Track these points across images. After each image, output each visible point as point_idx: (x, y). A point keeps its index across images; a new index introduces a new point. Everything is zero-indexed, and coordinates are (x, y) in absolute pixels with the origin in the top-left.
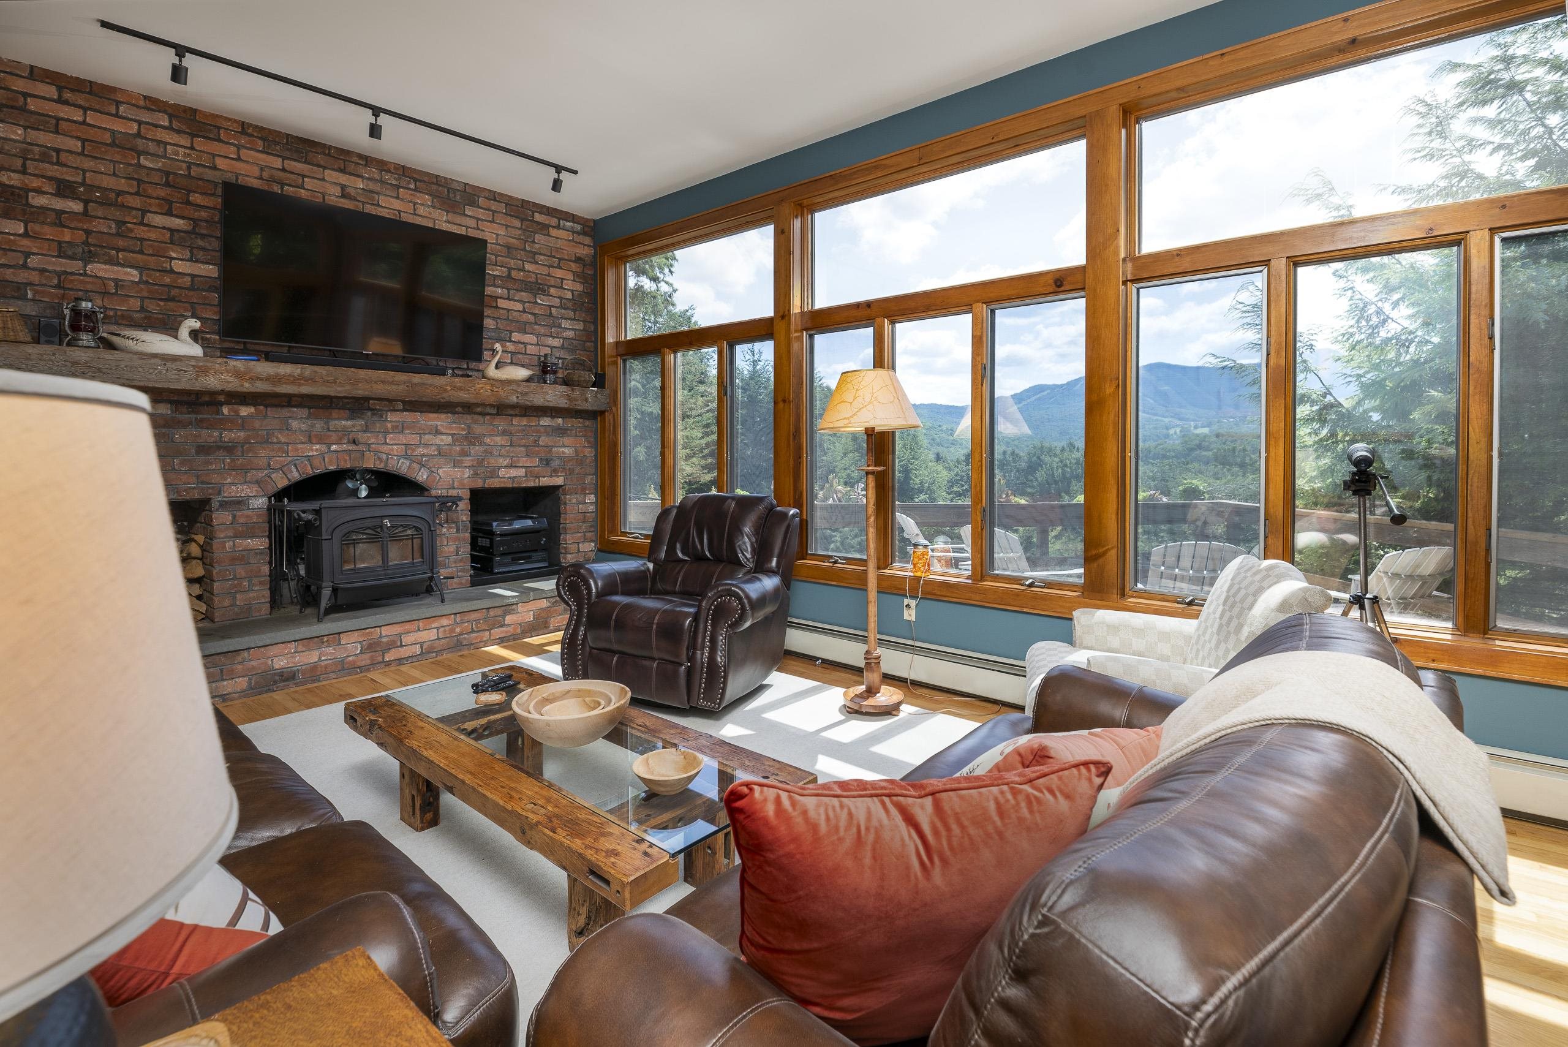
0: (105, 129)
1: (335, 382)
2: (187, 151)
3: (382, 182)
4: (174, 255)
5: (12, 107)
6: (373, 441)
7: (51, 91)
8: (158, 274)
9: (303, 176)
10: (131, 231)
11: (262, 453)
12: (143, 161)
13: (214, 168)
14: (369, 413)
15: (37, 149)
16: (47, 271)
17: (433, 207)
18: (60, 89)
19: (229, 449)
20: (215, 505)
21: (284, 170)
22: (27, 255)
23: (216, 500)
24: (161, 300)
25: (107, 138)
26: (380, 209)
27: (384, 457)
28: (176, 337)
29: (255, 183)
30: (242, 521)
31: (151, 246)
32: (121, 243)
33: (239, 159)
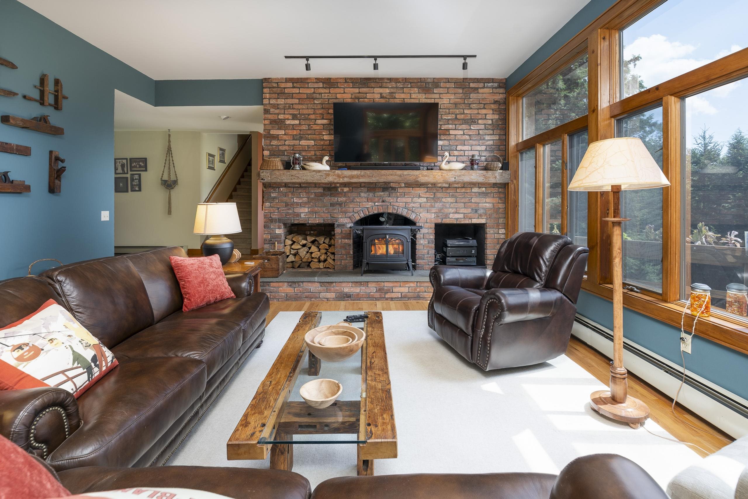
0: (305, 93)
1: (372, 177)
2: (328, 94)
3: (397, 87)
4: (324, 134)
5: (282, 93)
6: (392, 201)
7: (290, 85)
8: (319, 141)
9: (366, 93)
10: (312, 127)
11: (351, 206)
12: (316, 102)
13: (337, 98)
14: (390, 189)
15: (287, 105)
16: (290, 145)
17: (419, 93)
18: (293, 83)
19: (340, 204)
20: (336, 226)
21: (359, 93)
22: (285, 141)
23: (336, 223)
24: (320, 150)
25: (305, 96)
26: (396, 100)
27: (396, 208)
28: (322, 163)
29: (349, 101)
30: (344, 232)
31: (317, 132)
32: (309, 132)
33: (344, 93)
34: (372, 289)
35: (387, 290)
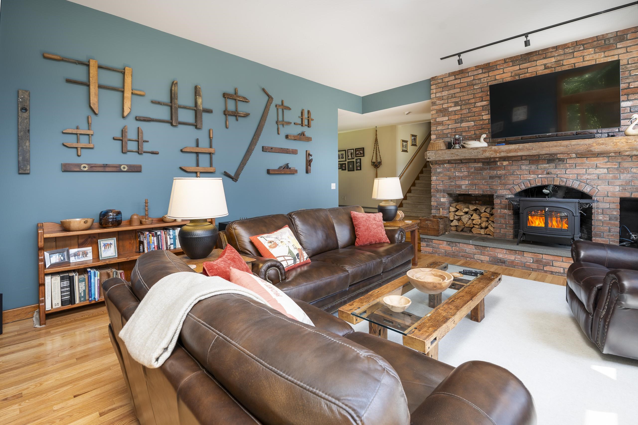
0: (465, 82)
1: (532, 149)
2: (487, 78)
3: (565, 54)
4: (483, 114)
5: (446, 86)
6: (558, 173)
7: (453, 78)
8: (479, 121)
9: (528, 68)
10: (472, 110)
11: (511, 178)
12: (475, 87)
13: (496, 80)
14: (557, 160)
15: (450, 95)
16: (453, 128)
18: (455, 76)
19: (500, 177)
20: (495, 197)
21: (520, 69)
22: (449, 125)
23: (495, 195)
24: (480, 130)
25: (466, 84)
26: (564, 67)
27: (565, 180)
28: (480, 141)
29: (509, 79)
30: (503, 203)
31: (477, 113)
32: (469, 115)
33: (504, 73)
34: (528, 258)
35: (545, 262)
